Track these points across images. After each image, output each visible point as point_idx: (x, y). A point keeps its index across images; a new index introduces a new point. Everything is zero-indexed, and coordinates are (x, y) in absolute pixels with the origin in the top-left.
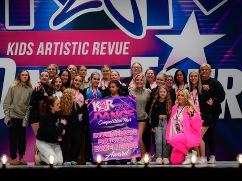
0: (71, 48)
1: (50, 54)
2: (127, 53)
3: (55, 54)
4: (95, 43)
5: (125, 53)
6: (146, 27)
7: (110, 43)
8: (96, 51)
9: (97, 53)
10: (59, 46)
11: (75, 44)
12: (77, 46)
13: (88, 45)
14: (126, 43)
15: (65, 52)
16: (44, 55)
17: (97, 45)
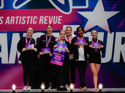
0: (26, 20)
1: (13, 23)
2: (61, 23)
3: (17, 23)
4: (41, 17)
5: (59, 23)
6: (72, 7)
7: (50, 17)
8: (41, 21)
9: (42, 23)
10: (19, 19)
11: (28, 17)
12: (30, 19)
13: (37, 18)
14: (60, 17)
15: (22, 22)
16: (10, 24)
17: (42, 18)
